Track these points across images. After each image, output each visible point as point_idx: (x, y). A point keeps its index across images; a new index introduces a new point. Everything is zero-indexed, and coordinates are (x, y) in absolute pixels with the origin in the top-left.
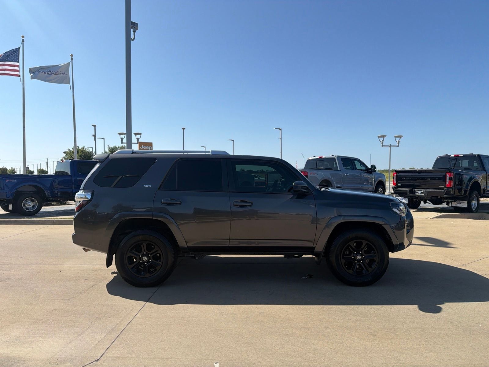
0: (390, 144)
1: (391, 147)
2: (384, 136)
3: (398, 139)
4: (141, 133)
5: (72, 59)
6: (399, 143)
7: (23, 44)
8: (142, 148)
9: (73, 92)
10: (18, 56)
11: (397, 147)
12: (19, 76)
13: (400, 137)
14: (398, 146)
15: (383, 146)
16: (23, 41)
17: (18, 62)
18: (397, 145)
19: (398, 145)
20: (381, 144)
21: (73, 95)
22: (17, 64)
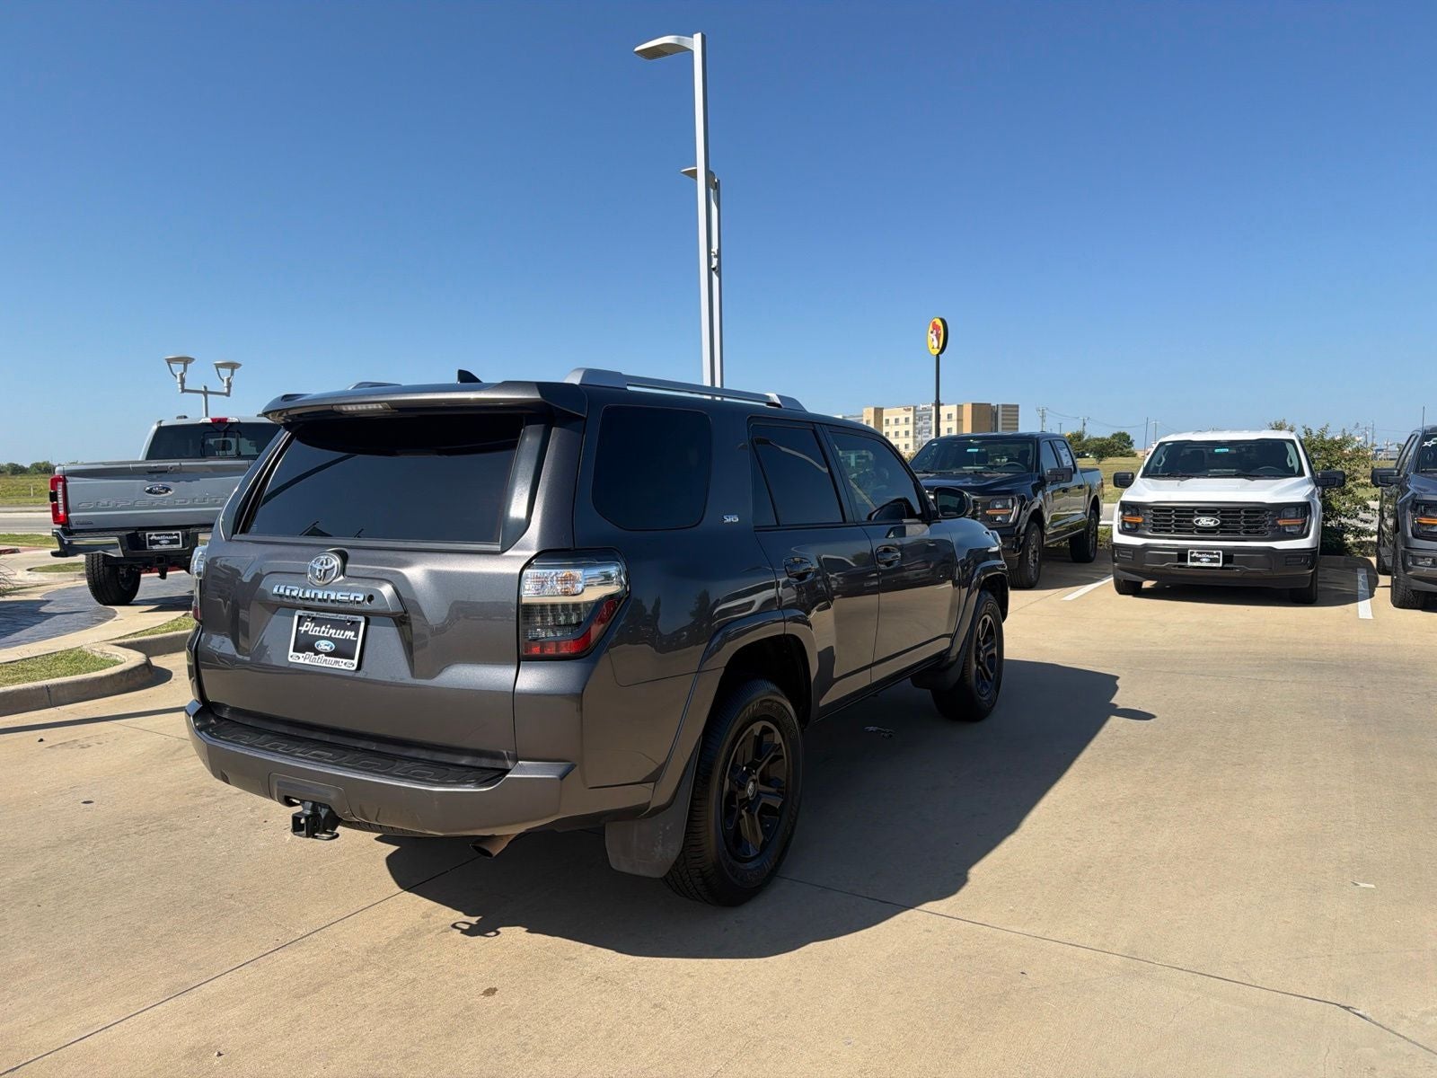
0: (205, 387)
1: (209, 396)
2: (186, 361)
3: (225, 373)
6: (229, 386)
11: (224, 397)
13: (233, 366)
14: (228, 394)
15: (184, 390)
18: (226, 390)
19: (229, 391)
20: (179, 386)
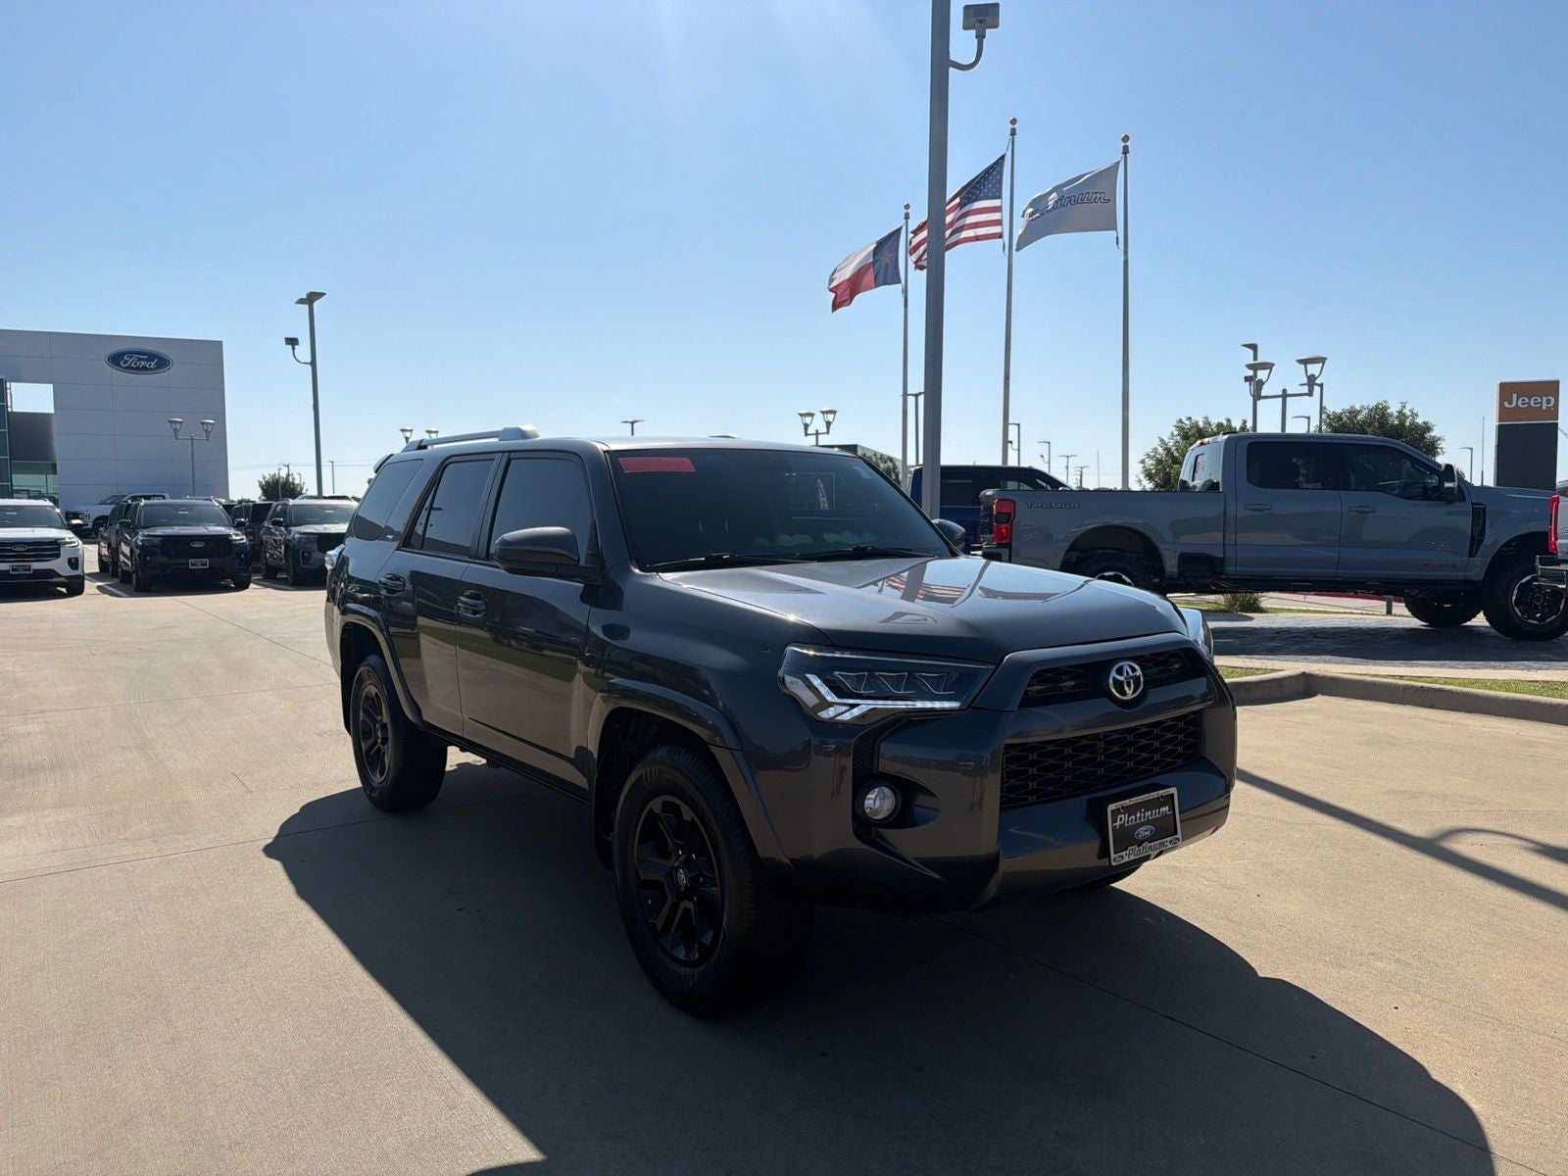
4: (1324, 356)
5: (1126, 151)
7: (1013, 142)
8: (1510, 403)
9: (1126, 253)
10: (1000, 182)
12: (1000, 236)
16: (1013, 133)
17: (1000, 197)
21: (1126, 263)
22: (995, 203)
